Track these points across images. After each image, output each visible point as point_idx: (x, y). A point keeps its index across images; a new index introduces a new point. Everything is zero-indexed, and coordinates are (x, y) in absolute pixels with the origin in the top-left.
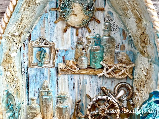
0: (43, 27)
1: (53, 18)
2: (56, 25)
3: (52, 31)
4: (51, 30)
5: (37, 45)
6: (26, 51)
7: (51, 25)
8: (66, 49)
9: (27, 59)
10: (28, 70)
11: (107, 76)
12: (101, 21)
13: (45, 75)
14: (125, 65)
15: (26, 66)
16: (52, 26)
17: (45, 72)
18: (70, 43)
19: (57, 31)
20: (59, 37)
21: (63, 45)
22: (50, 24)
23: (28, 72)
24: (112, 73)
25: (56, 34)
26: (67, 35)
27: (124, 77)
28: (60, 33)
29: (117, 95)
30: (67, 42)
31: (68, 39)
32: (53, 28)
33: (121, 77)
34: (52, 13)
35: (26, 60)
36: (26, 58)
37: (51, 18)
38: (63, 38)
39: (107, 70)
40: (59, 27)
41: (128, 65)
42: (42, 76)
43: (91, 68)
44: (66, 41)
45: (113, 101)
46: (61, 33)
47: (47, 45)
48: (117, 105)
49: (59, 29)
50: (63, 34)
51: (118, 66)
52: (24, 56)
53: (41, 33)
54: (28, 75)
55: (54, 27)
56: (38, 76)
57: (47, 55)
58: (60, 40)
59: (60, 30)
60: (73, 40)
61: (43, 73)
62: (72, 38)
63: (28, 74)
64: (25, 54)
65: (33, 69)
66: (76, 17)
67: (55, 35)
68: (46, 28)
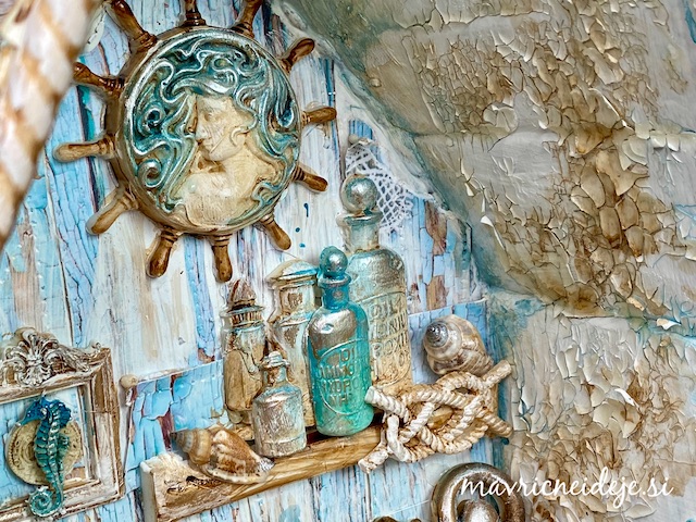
1: (75, 206)
2: (100, 242)
3: (83, 281)
4: (77, 275)
7: (73, 246)
11: (407, 455)
14: (472, 380)
16: (76, 256)
18: (188, 328)
19: (113, 279)
20: (129, 308)
21: (154, 347)
22: (62, 244)
25: (106, 295)
26: (169, 285)
27: (475, 437)
28: (128, 283)
30: (174, 328)
31: (180, 307)
32: (83, 261)
34: (65, 174)
37: (64, 203)
38: (147, 311)
40: (117, 248)
43: (322, 439)
44: (170, 321)
47: (71, 374)
49: (120, 265)
50: (149, 289)
51: (447, 394)
53: (16, 307)
55: (92, 256)
58: (133, 324)
59: (124, 264)
60: (202, 307)
62: (197, 301)
67: (102, 306)
68: (46, 272)
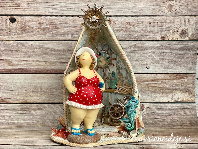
11: (118, 92)
12: (115, 65)
14: (127, 87)
24: (121, 91)
27: (127, 93)
29: (124, 102)
33: (125, 93)
39: (118, 89)
41: (129, 87)
43: (110, 88)
45: (122, 105)
48: (123, 108)
51: (124, 88)
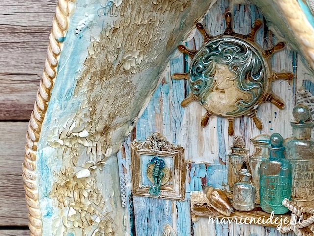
0: (158, 114)
1: (178, 95)
2: (185, 110)
3: (178, 121)
4: (176, 119)
5: (147, 150)
6: (127, 160)
7: (176, 109)
8: (208, 162)
9: (129, 177)
10: (132, 199)
13: (167, 213)
15: (128, 192)
16: (176, 112)
17: (167, 207)
18: (216, 149)
19: (188, 123)
20: (194, 135)
21: (202, 152)
22: (172, 107)
23: (133, 204)
24: (313, 229)
25: (185, 129)
26: (209, 131)
28: (194, 127)
30: (210, 148)
31: (213, 140)
32: (179, 115)
34: (176, 84)
35: (129, 180)
36: (128, 175)
37: (175, 93)
38: (200, 139)
40: (191, 113)
42: (160, 215)
43: (262, 211)
44: (208, 144)
46: (197, 126)
47: (167, 152)
49: (191, 120)
50: (202, 130)
52: (124, 171)
53: (155, 125)
54: (133, 210)
55: (182, 114)
56: (154, 215)
57: (167, 173)
58: (194, 141)
59: (193, 120)
60: (221, 143)
61: (162, 210)
62: (220, 140)
63: (132, 207)
64: (127, 167)
65: (142, 198)
66: (222, 95)
67: (184, 132)
68: (166, 116)
